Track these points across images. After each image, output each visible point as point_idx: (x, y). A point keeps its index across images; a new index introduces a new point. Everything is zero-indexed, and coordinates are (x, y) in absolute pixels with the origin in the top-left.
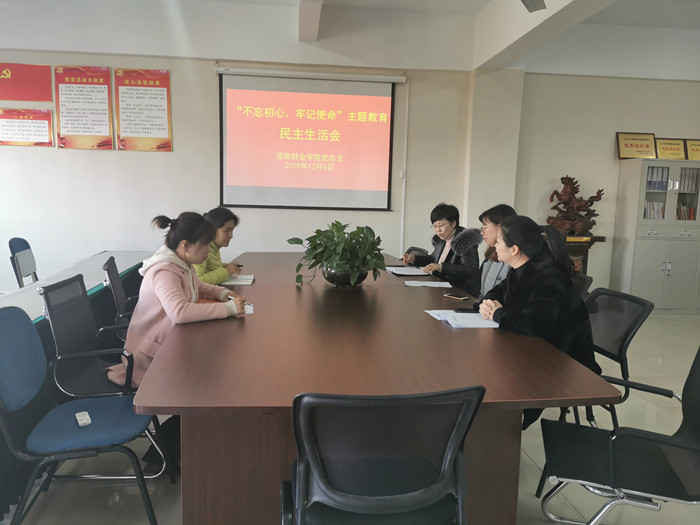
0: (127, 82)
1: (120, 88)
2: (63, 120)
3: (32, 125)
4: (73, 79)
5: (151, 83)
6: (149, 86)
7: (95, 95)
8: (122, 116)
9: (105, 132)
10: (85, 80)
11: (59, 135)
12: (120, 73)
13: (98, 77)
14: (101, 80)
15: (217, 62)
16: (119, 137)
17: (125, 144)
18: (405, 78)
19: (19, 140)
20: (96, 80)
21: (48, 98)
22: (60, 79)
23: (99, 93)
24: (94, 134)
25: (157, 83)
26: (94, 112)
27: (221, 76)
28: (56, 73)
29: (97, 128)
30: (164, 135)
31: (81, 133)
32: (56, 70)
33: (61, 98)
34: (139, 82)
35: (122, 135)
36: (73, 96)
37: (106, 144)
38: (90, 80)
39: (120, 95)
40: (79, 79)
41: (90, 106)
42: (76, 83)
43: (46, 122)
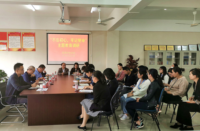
0: (25, 35)
1: (23, 37)
2: (9, 45)
3: (2, 46)
4: (12, 35)
5: (31, 35)
6: (30, 36)
7: (17, 39)
8: (24, 43)
9: (20, 47)
10: (15, 35)
11: (8, 48)
12: (23, 33)
13: (18, 34)
14: (19, 35)
15: (46, 30)
16: (23, 48)
17: (24, 50)
18: (91, 33)
20: (17, 35)
21: (6, 40)
22: (9, 35)
23: (18, 38)
24: (17, 48)
25: (32, 35)
27: (47, 34)
29: (18, 46)
30: (34, 47)
31: (14, 48)
32: (8, 33)
33: (9, 39)
34: (28, 35)
36: (12, 39)
37: (20, 50)
38: (16, 35)
39: (23, 38)
40: (13, 35)
41: (16, 41)
42: (13, 36)
43: (6, 45)
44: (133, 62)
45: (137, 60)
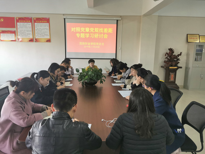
0: (37, 21)
1: (35, 23)
2: (19, 33)
3: (10, 35)
5: (44, 22)
7: (28, 26)
8: (36, 32)
9: (31, 37)
10: (25, 21)
11: (18, 38)
12: (35, 19)
13: (29, 20)
15: (64, 15)
17: (37, 40)
18: (120, 18)
19: (6, 40)
21: (14, 27)
22: (17, 21)
24: (28, 37)
25: (46, 21)
26: (28, 31)
27: (65, 19)
28: (16, 19)
30: (48, 37)
31: (24, 37)
32: (16, 18)
33: (18, 27)
34: (41, 22)
36: (21, 26)
37: (31, 40)
39: (35, 25)
41: (26, 29)
42: (22, 22)
43: (14, 34)
44: (173, 57)
45: (179, 55)
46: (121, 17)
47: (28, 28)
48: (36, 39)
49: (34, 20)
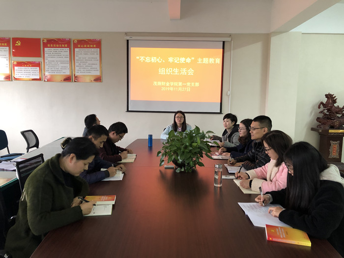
0: (79, 46)
1: (76, 49)
2: (46, 67)
3: (31, 70)
4: (52, 45)
5: (91, 46)
6: (90, 48)
7: (63, 53)
8: (77, 64)
9: (68, 73)
10: (58, 46)
11: (44, 75)
12: (76, 42)
13: (65, 44)
15: (126, 34)
16: (74, 75)
17: (77, 79)
18: (230, 39)
19: (24, 78)
20: (63, 46)
21: (39, 56)
22: (45, 45)
23: (65, 52)
24: (62, 74)
25: (95, 46)
26: (62, 62)
27: (128, 41)
28: (43, 43)
29: (64, 71)
30: (98, 73)
31: (55, 74)
32: (43, 41)
33: (46, 55)
34: (85, 46)
35: (77, 74)
36: (52, 54)
37: (68, 79)
38: (60, 46)
39: (76, 53)
40: (55, 45)
41: (60, 59)
42: (53, 47)
43: (38, 68)
44: (335, 110)
46: (230, 35)
47: (64, 57)
48: (76, 77)
49: (74, 43)
